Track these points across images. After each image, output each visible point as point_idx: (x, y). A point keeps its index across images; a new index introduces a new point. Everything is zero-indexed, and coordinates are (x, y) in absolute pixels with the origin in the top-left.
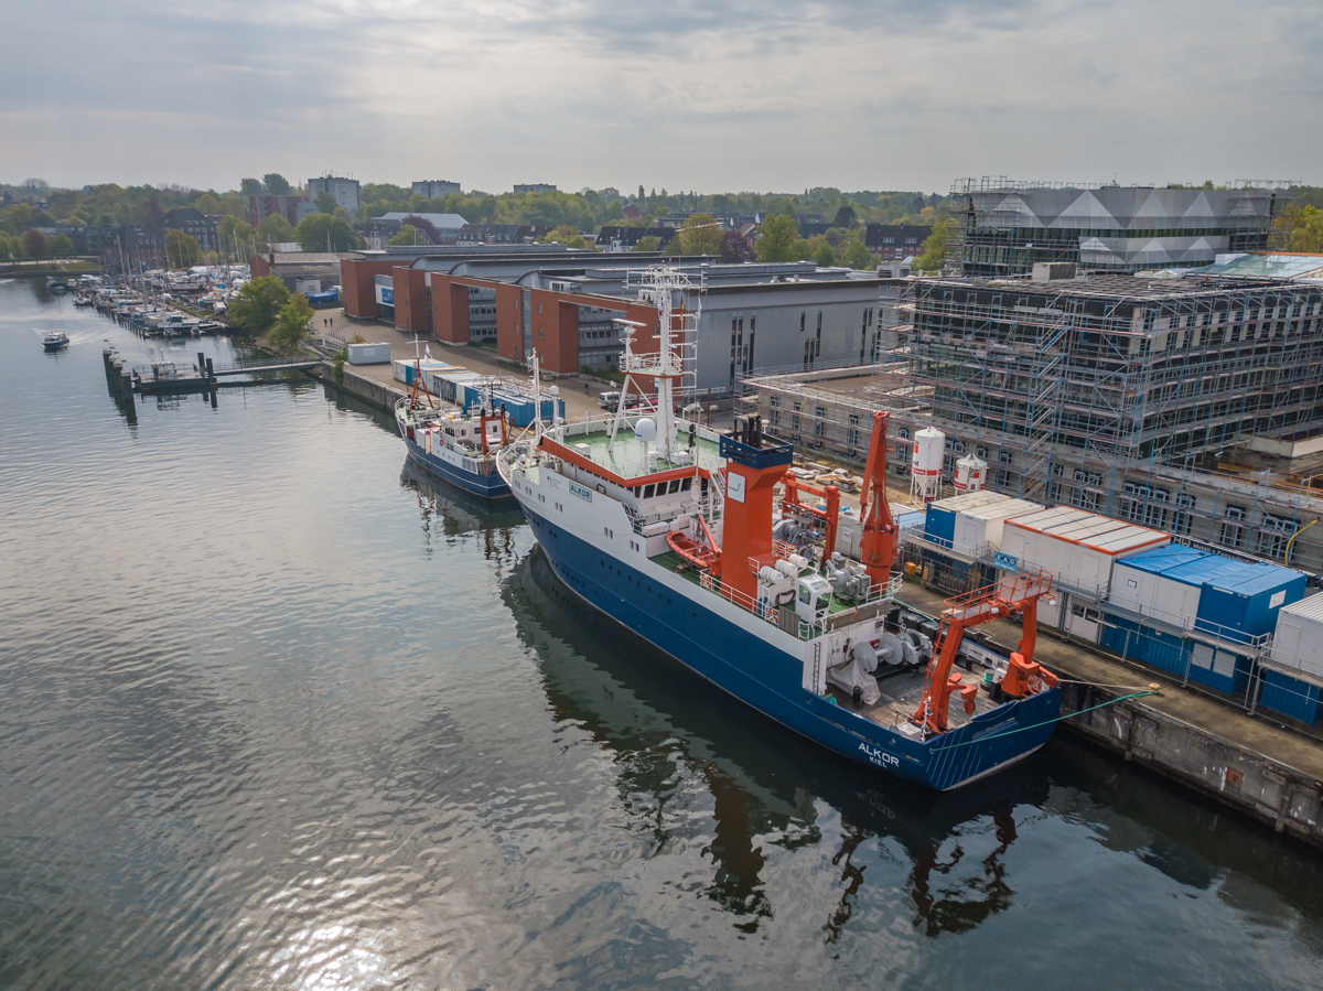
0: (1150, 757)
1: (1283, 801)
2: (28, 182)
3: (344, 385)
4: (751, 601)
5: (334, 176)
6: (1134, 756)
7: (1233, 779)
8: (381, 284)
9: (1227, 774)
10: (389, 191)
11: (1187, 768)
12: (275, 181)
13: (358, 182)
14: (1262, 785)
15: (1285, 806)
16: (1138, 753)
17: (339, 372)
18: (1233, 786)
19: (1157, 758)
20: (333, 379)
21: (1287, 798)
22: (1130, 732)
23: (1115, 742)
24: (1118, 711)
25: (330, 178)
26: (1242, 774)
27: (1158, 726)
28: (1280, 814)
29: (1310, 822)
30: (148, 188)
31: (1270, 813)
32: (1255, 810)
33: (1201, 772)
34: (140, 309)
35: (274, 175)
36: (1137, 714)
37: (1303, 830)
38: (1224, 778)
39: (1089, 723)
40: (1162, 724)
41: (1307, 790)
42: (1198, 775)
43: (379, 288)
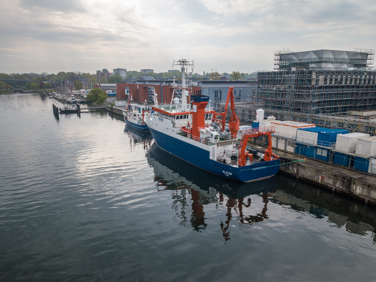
0: (303, 176)
1: (334, 182)
2: (42, 73)
3: (113, 111)
4: (198, 138)
5: (120, 68)
6: (299, 177)
7: (322, 179)
8: (126, 89)
9: (321, 178)
10: (135, 72)
11: (311, 178)
12: (105, 71)
13: (126, 70)
14: (329, 179)
15: (335, 183)
16: (300, 176)
17: (112, 108)
18: (322, 181)
19: (305, 177)
20: (110, 110)
21: (335, 181)
22: (297, 170)
23: (294, 174)
24: (295, 165)
25: (119, 69)
26: (324, 177)
27: (304, 167)
28: (333, 186)
29: (341, 187)
30: (72, 72)
31: (331, 186)
32: (328, 186)
33: (315, 178)
34: (65, 98)
35: (105, 69)
36: (299, 165)
37: (339, 189)
38: (320, 179)
39: (288, 170)
40: (305, 167)
41: (339, 178)
42: (314, 179)
43: (126, 90)
